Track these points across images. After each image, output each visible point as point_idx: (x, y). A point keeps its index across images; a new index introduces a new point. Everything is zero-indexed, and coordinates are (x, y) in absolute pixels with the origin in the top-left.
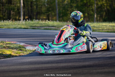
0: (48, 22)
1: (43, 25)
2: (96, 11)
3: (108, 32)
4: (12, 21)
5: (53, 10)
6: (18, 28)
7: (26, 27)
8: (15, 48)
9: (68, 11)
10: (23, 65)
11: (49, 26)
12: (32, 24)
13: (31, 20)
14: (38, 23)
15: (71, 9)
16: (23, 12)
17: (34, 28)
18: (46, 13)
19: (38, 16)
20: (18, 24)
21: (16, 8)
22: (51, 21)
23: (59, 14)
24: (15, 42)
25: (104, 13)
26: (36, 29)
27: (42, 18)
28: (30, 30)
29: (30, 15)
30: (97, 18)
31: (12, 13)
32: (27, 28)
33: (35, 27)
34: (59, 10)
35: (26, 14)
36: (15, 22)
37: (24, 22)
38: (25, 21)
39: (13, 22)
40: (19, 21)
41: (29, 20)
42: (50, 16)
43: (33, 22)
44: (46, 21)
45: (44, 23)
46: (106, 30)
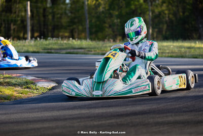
0: (72, 42)
1: (65, 47)
2: (151, 23)
3: (171, 57)
4: (13, 40)
5: (81, 21)
6: (23, 51)
7: (37, 50)
8: (19, 85)
9: (105, 22)
10: (33, 112)
11: (75, 49)
12: (46, 45)
13: (44, 38)
14: (55, 43)
15: (109, 20)
16: (31, 25)
17: (49, 51)
18: (69, 26)
19: (56, 32)
20: (22, 45)
21: (19, 19)
22: (77, 39)
23: (89, 28)
24: (18, 75)
25: (165, 27)
27: (62, 36)
28: (43, 54)
29: (42, 29)
30: (153, 34)
31: (12, 27)
32: (38, 52)
33: (51, 49)
34: (90, 21)
35: (35, 28)
36: (18, 41)
37: (33, 42)
38: (35, 41)
39: (15, 42)
40: (24, 41)
41: (40, 38)
42: (75, 32)
43: (47, 42)
44: (69, 40)
45: (66, 44)
46: (168, 53)
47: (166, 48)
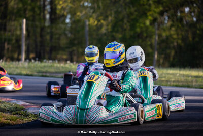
0: (70, 65)
2: (157, 47)
3: (176, 86)
4: (6, 61)
5: (81, 43)
7: (29, 73)
8: (8, 111)
12: (41, 68)
13: (39, 60)
14: (51, 66)
16: (26, 45)
17: (44, 74)
18: (68, 48)
19: (54, 54)
20: (15, 66)
21: (14, 38)
22: (75, 63)
24: (8, 99)
25: (173, 53)
26: (48, 77)
28: (37, 78)
29: (38, 50)
30: (158, 61)
31: (6, 46)
32: (32, 75)
33: (46, 72)
35: (31, 49)
36: (11, 62)
37: (26, 64)
38: (29, 63)
39: (7, 63)
40: (17, 62)
41: (35, 60)
42: (74, 54)
43: (43, 64)
44: (67, 63)
45: (62, 67)
46: (174, 82)
47: (171, 76)
